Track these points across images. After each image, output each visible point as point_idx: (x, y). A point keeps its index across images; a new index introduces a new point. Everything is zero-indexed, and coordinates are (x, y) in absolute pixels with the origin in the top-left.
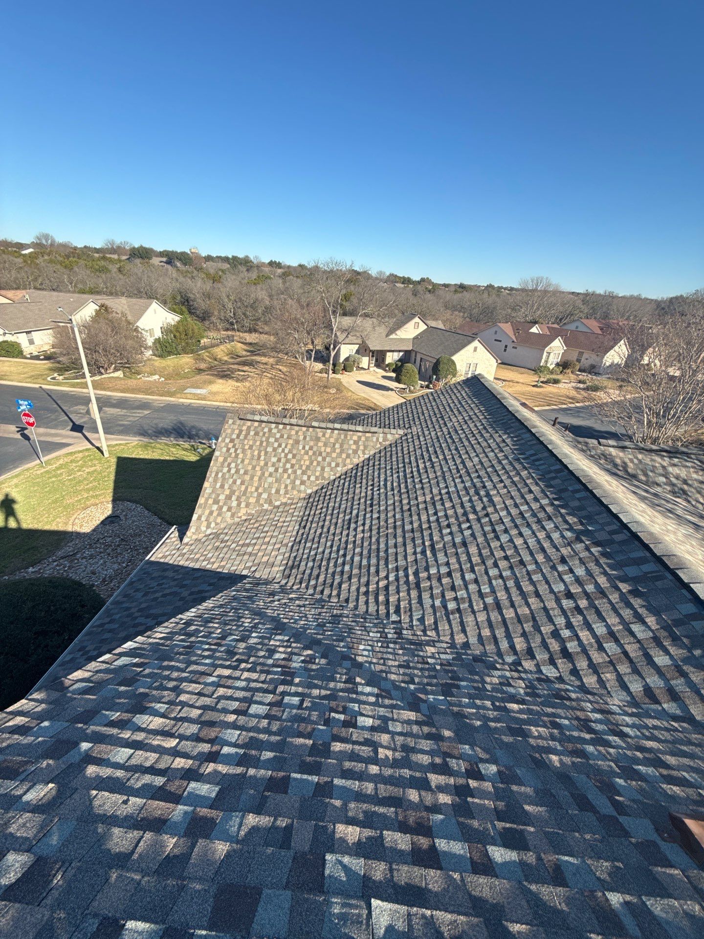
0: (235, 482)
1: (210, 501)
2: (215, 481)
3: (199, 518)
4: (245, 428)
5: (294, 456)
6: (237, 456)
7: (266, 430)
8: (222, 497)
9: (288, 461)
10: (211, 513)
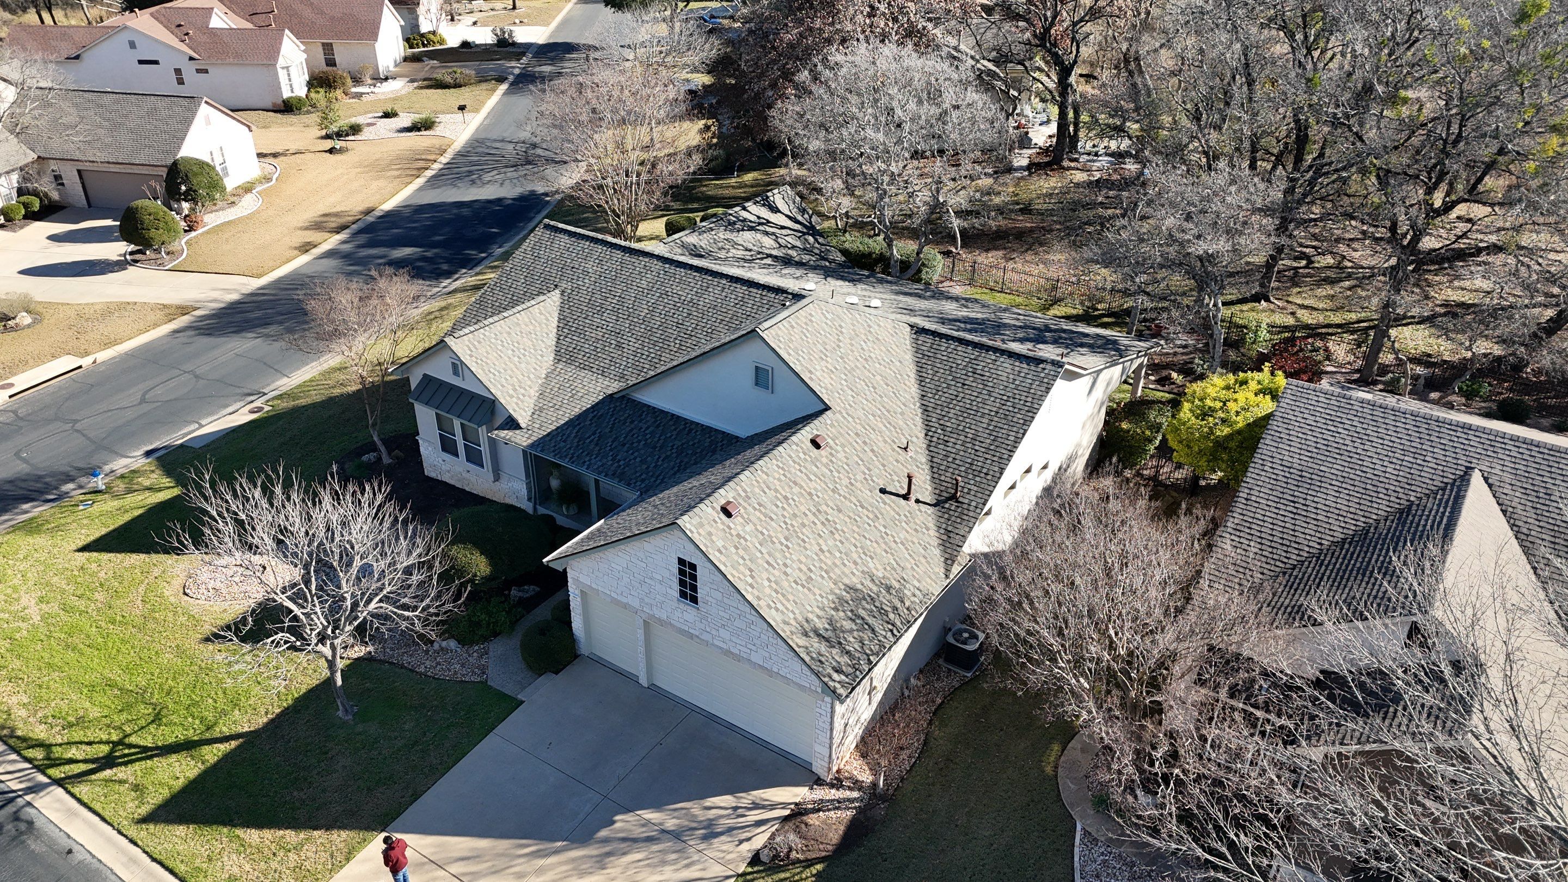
0: (506, 379)
1: (508, 398)
2: (495, 385)
3: (515, 411)
4: (467, 343)
5: (518, 343)
6: (487, 364)
7: (482, 336)
8: (511, 392)
9: (518, 349)
10: (517, 404)
